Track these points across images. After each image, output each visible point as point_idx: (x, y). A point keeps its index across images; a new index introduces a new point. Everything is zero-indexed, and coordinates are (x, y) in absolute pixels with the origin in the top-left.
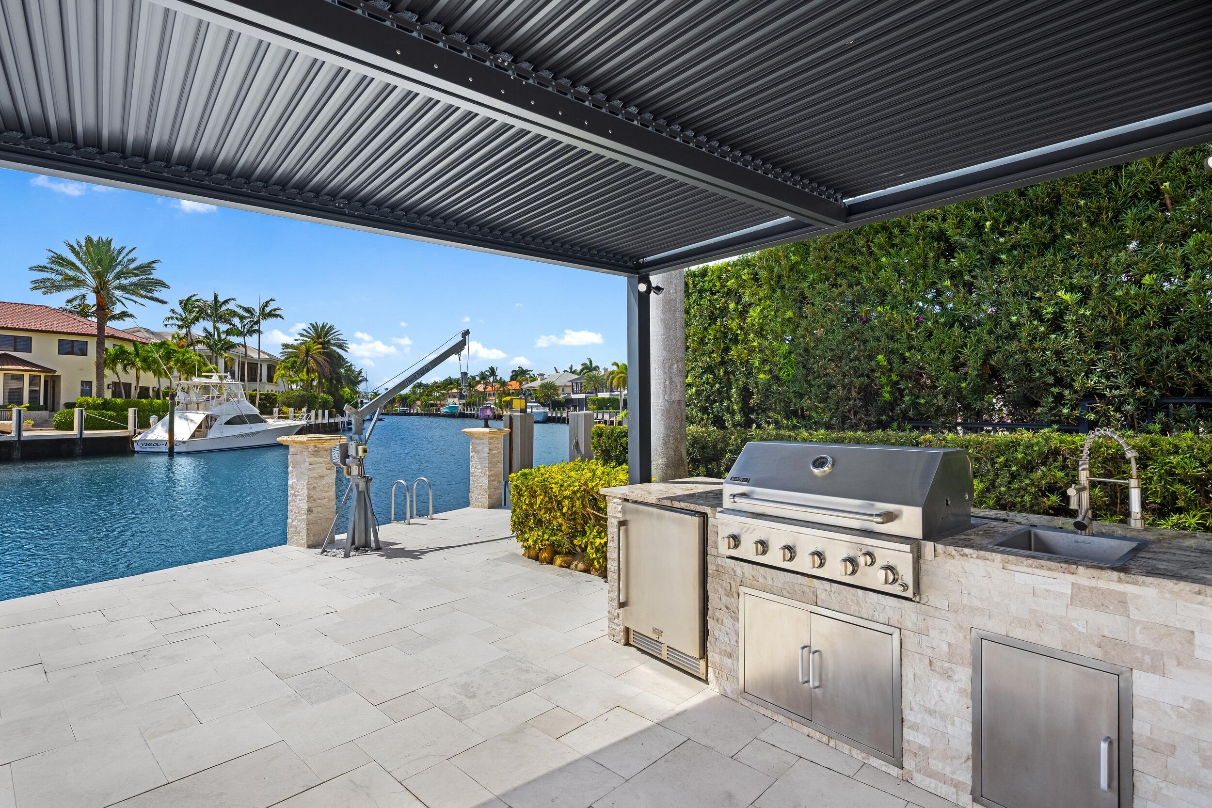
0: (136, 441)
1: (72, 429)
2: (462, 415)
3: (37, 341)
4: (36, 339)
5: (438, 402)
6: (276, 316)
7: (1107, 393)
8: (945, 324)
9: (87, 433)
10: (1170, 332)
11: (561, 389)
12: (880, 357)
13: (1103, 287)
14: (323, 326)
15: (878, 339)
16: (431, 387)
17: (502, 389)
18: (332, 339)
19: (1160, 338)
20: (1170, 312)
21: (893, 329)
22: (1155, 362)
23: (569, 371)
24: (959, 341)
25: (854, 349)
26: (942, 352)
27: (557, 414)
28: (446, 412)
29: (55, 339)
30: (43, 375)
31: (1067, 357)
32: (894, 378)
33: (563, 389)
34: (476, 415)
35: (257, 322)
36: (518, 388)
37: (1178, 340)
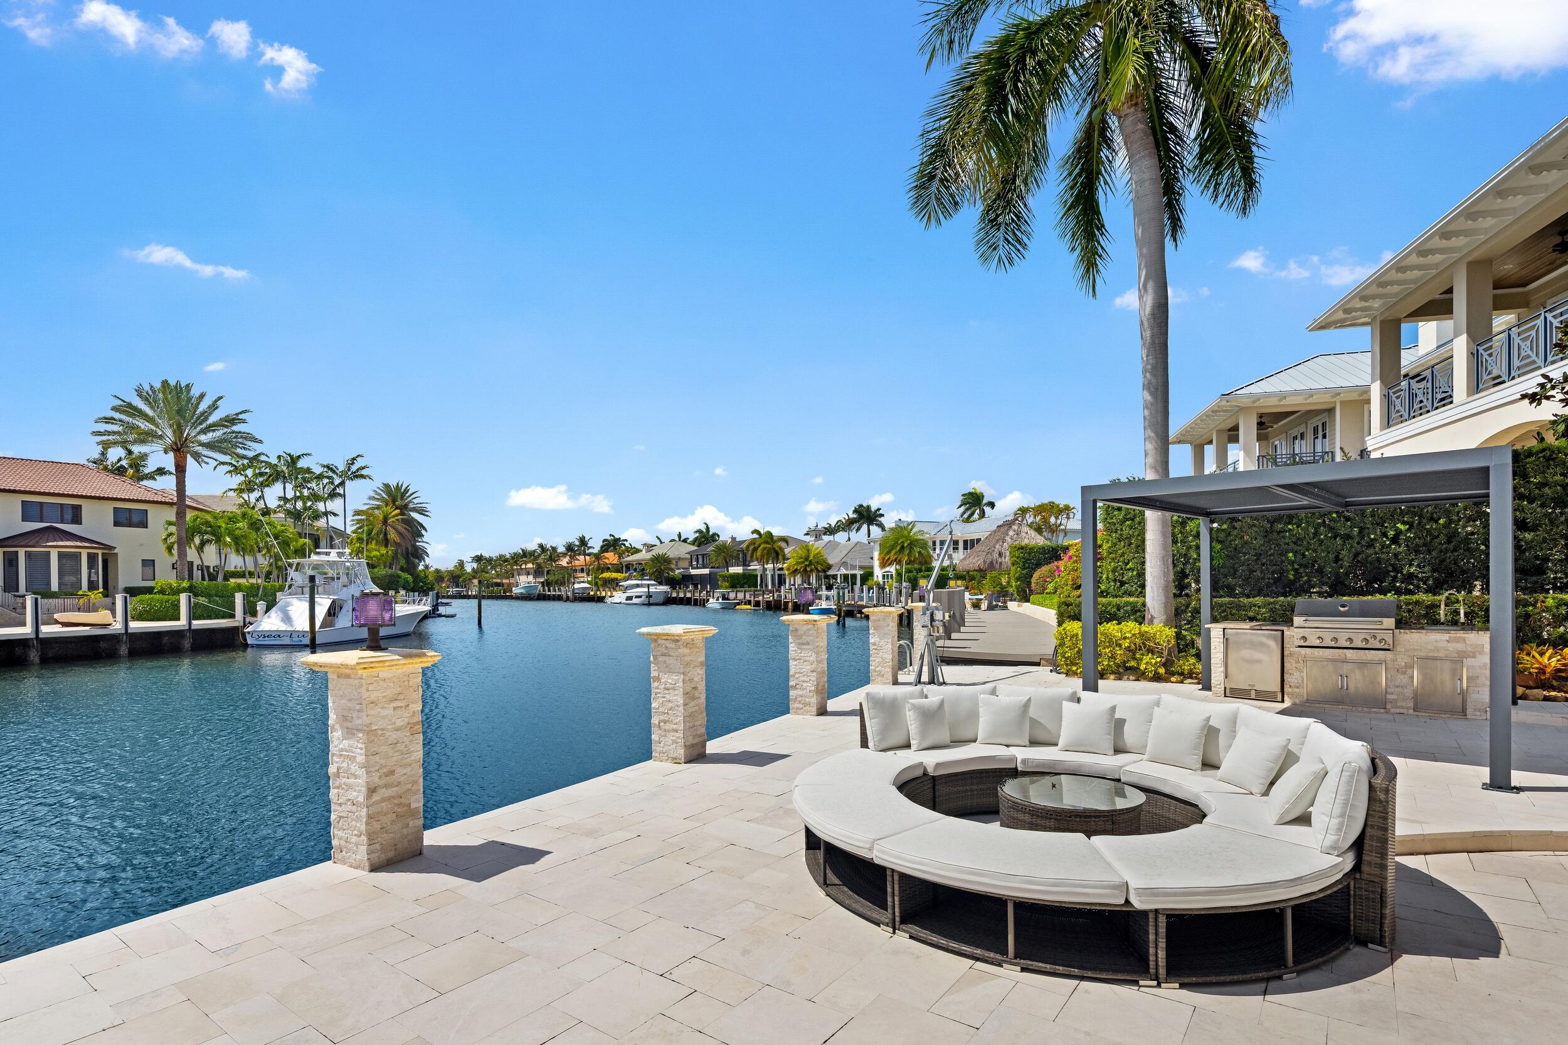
0: (249, 633)
1: (178, 619)
2: (542, 597)
3: (88, 510)
4: (87, 508)
5: (505, 581)
6: (363, 476)
7: (1420, 575)
8: (1331, 537)
9: (197, 624)
10: (1451, 546)
11: (674, 562)
12: (1291, 555)
13: (1419, 523)
14: (398, 488)
15: (1288, 544)
16: (496, 561)
17: (596, 563)
18: (410, 502)
19: (1446, 549)
20: (1451, 537)
21: (1298, 539)
22: (1443, 561)
23: (677, 539)
24: (1340, 547)
25: (1271, 549)
26: (1329, 552)
27: (678, 593)
28: (521, 593)
29: (109, 507)
30: (100, 552)
31: (1400, 557)
32: (1296, 566)
33: (677, 562)
34: (565, 597)
35: (342, 484)
36: (615, 562)
37: (1455, 550)
